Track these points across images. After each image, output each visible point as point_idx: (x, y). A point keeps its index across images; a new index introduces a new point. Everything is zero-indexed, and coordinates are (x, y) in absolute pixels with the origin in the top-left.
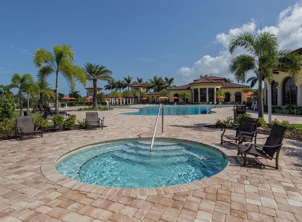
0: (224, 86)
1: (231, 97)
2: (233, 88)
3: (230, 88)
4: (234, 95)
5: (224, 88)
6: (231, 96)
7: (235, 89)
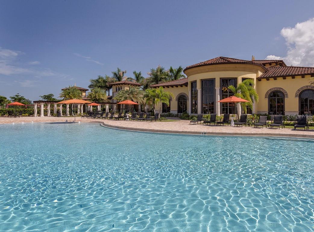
0: (269, 74)
1: (287, 101)
2: (293, 77)
3: (284, 77)
4: (296, 96)
5: (268, 79)
6: (286, 98)
7: (298, 79)
